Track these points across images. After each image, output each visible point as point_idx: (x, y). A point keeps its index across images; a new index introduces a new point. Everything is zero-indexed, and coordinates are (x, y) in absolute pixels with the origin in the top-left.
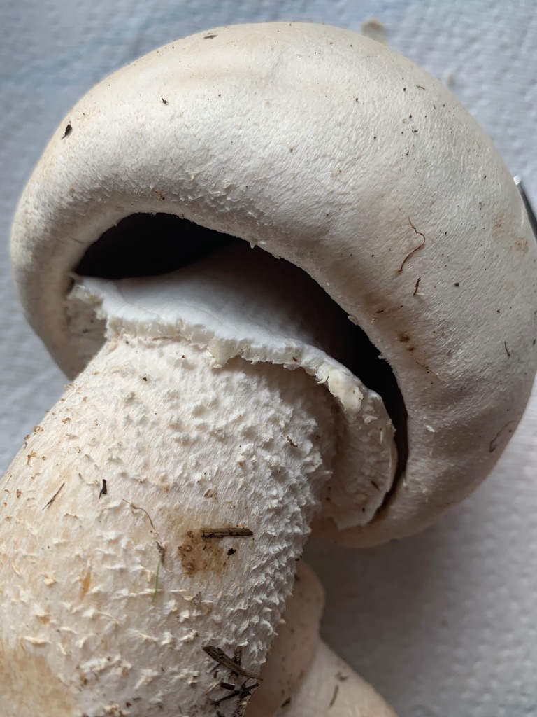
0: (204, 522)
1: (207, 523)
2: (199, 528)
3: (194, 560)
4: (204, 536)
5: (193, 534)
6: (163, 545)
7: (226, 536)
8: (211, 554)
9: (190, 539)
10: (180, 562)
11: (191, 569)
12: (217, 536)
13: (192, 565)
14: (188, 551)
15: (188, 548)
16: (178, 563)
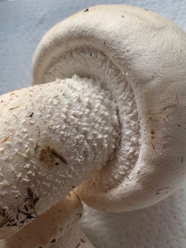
0: (55, 147)
1: (56, 149)
2: (53, 148)
3: (44, 157)
4: (52, 152)
5: (50, 148)
6: (38, 144)
7: (59, 157)
8: (51, 159)
9: (48, 149)
10: (40, 154)
11: (42, 159)
12: (56, 155)
13: (43, 158)
14: (44, 152)
15: (45, 151)
16: (39, 154)
